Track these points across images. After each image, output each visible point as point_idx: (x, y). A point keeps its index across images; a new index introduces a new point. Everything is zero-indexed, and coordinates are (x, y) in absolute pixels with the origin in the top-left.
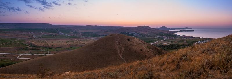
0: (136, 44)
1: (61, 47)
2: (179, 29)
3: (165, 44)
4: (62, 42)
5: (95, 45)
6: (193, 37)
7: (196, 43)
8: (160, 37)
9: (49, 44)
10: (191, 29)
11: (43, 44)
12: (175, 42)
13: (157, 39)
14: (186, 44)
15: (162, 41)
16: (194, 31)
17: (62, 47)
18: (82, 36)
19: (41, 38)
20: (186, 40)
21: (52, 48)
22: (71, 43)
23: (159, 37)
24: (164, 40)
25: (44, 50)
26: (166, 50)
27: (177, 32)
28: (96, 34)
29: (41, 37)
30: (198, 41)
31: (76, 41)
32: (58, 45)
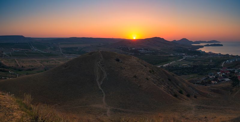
0: (129, 68)
1: (33, 69)
2: (205, 42)
3: (185, 65)
4: (35, 61)
5: (65, 67)
6: (221, 55)
7: (224, 62)
8: (179, 54)
9: (19, 64)
10: (220, 42)
11: (12, 64)
12: (198, 62)
13: (174, 58)
14: (212, 64)
15: (180, 60)
16: (222, 45)
17: (35, 69)
18: (63, 54)
19: (10, 56)
20: (212, 59)
21: (22, 70)
22: (46, 63)
23: (176, 55)
24: (184, 60)
25: (13, 73)
26: (185, 75)
27: (202, 47)
28: (82, 50)
29: (11, 54)
30: (226, 61)
31: (53, 60)
32: (29, 66)
